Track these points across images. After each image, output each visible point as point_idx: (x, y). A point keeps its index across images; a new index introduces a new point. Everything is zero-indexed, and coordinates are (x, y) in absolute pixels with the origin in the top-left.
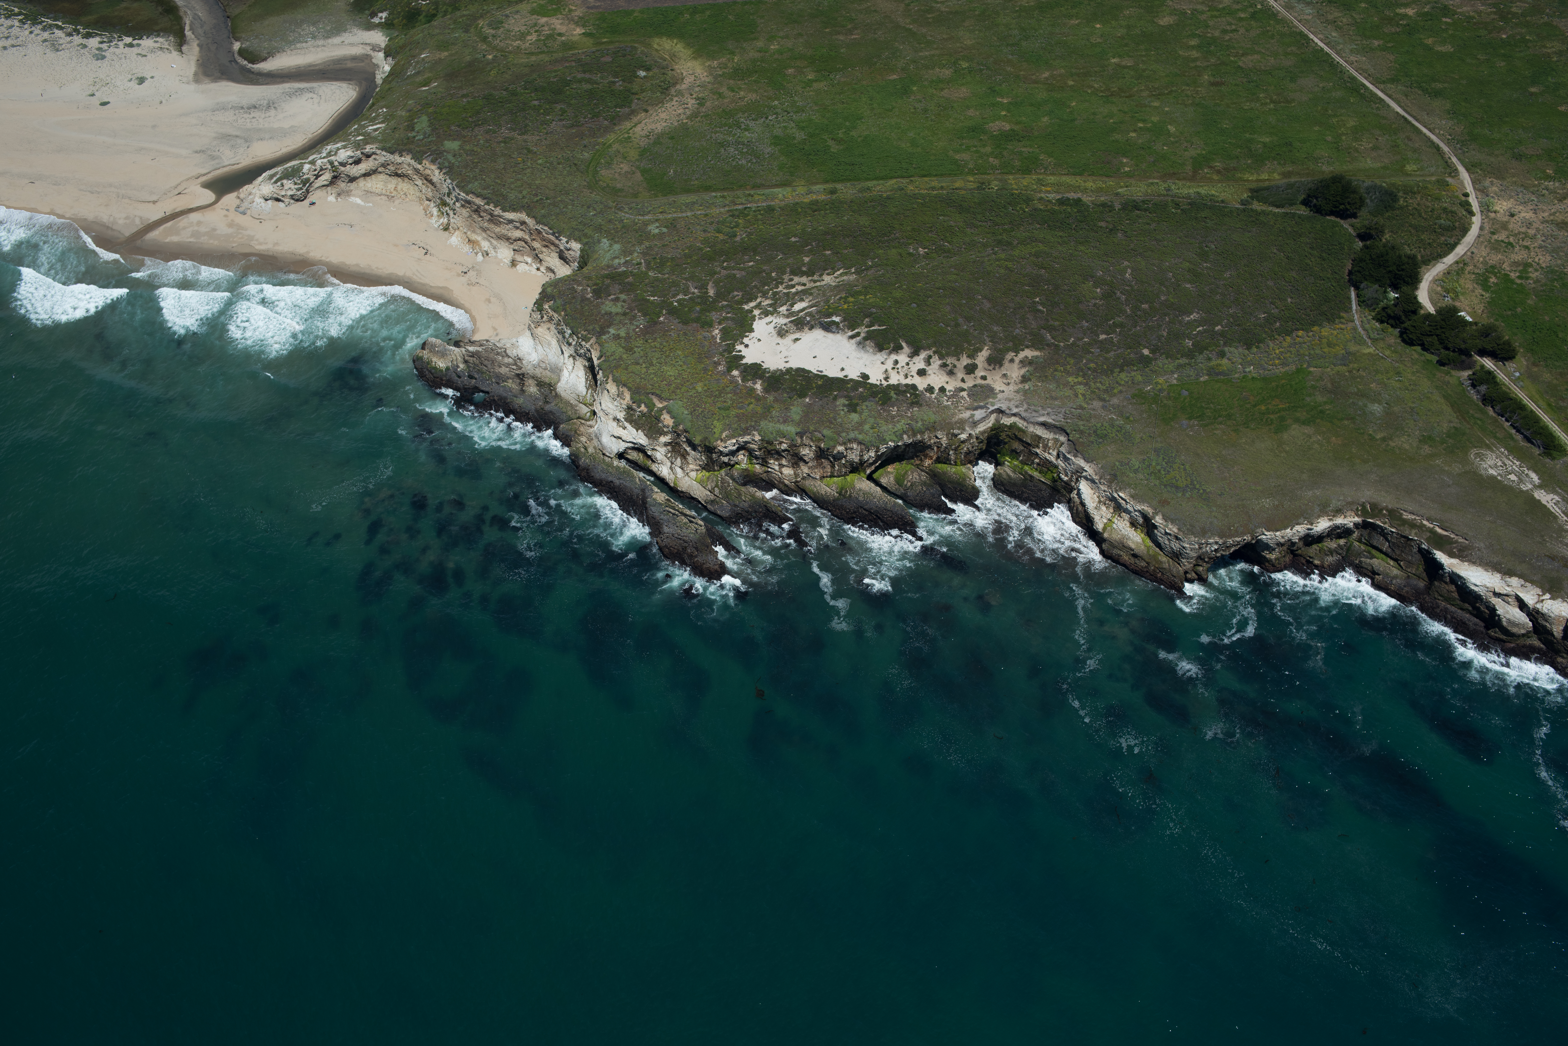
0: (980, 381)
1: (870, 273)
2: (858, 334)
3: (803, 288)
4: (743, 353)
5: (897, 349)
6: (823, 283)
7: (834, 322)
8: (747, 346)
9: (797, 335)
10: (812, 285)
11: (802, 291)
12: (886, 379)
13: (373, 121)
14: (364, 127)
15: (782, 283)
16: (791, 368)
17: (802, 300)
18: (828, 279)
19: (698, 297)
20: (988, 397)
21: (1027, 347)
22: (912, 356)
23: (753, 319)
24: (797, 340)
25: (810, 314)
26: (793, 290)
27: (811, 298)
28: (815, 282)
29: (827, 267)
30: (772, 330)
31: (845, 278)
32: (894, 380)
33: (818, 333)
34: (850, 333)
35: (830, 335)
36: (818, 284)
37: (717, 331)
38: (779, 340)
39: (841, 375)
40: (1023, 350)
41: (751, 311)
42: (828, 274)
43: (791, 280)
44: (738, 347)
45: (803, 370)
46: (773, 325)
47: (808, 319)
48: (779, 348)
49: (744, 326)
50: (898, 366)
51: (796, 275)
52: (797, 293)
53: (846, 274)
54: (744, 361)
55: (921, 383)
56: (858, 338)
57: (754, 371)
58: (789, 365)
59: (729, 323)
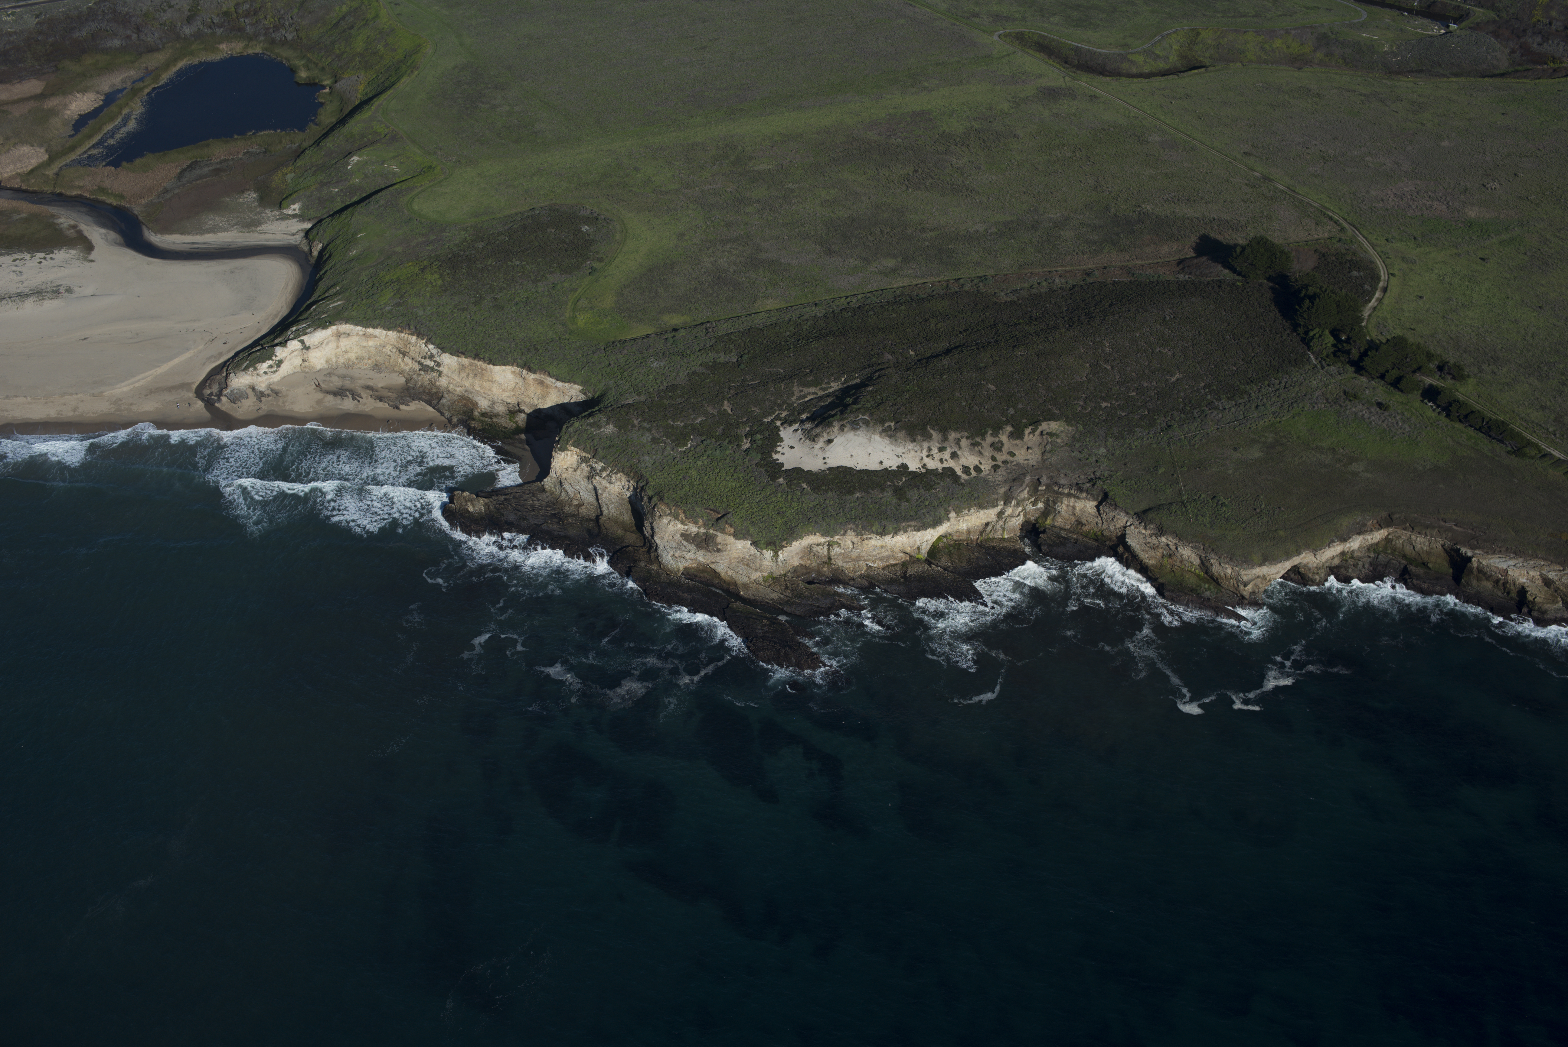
0: (1008, 457)
2: (887, 430)
3: (815, 396)
4: (781, 461)
5: (928, 437)
7: (861, 421)
8: (781, 454)
9: (828, 437)
10: (823, 393)
11: (815, 399)
12: (924, 466)
13: (331, 300)
14: (325, 305)
15: (793, 395)
16: (833, 468)
18: (836, 386)
19: (717, 417)
21: (1042, 421)
22: (942, 442)
23: (778, 429)
24: (830, 441)
26: (806, 400)
28: (824, 390)
29: (830, 375)
30: (801, 436)
32: (932, 464)
33: (850, 433)
34: (880, 429)
35: (861, 434)
36: (828, 391)
37: (747, 445)
39: (881, 468)
40: (1039, 424)
41: (773, 423)
44: (774, 456)
45: (845, 468)
46: (799, 432)
48: (814, 452)
49: (772, 437)
50: (933, 452)
51: (804, 384)
52: (811, 401)
54: (785, 468)
55: (957, 466)
56: (889, 433)
57: (798, 474)
58: (829, 465)
59: (757, 436)
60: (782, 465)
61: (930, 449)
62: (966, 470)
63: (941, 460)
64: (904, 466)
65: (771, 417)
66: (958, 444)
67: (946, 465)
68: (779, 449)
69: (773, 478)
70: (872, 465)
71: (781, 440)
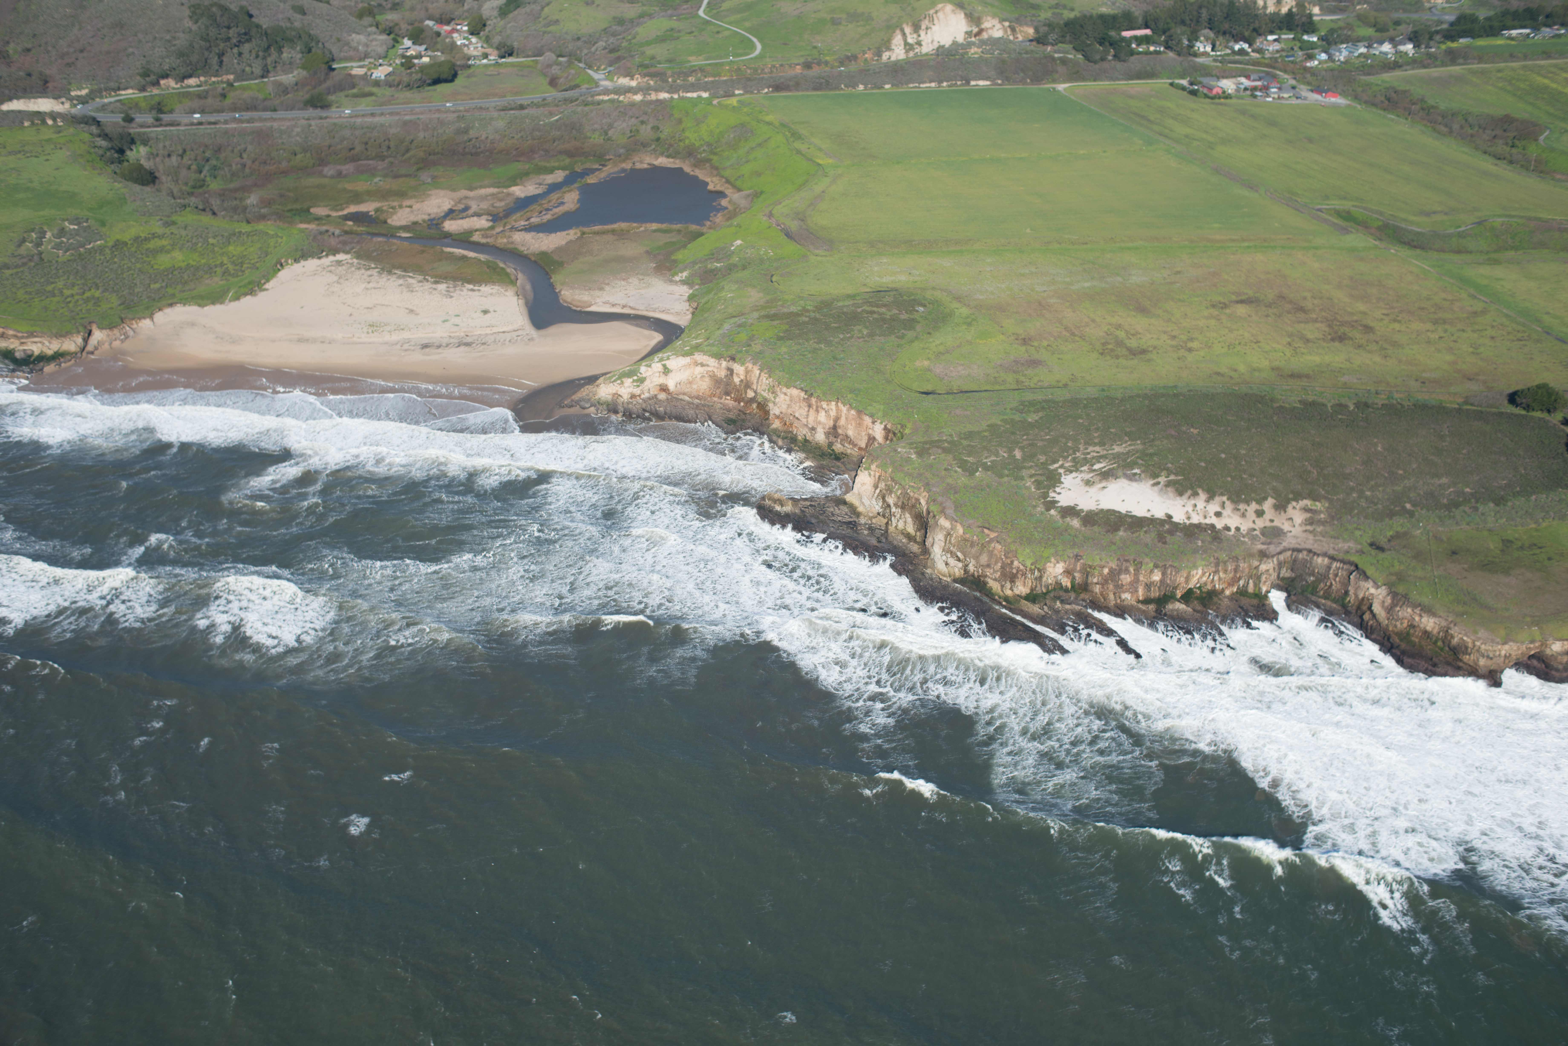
0: (1268, 524)
1: (1155, 443)
2: (1158, 483)
3: (1098, 454)
4: (1057, 499)
5: (1195, 495)
6: (1113, 451)
7: (1136, 474)
8: (1059, 493)
9: (1104, 484)
10: (1105, 452)
11: (1098, 456)
12: (1189, 518)
13: (695, 338)
14: (689, 341)
15: (1079, 451)
16: (1103, 509)
17: (1099, 462)
18: (1117, 449)
19: (1008, 459)
20: (1279, 536)
21: (1305, 498)
22: (1208, 501)
23: (1060, 474)
24: (1104, 488)
25: (1111, 470)
26: (1090, 456)
27: (1107, 460)
28: (1107, 450)
29: (1116, 439)
30: (1079, 482)
31: (1135, 446)
32: (1195, 519)
33: (1122, 483)
34: (1151, 482)
35: (1134, 484)
36: (1110, 451)
37: (1030, 483)
38: (1088, 488)
39: (1148, 515)
40: (1302, 500)
41: (1056, 469)
42: (1117, 445)
43: (1087, 448)
44: (1052, 494)
45: (1114, 511)
46: (1079, 479)
47: (1111, 473)
48: (1090, 494)
49: (1054, 480)
50: (1198, 508)
51: (1090, 445)
52: (1093, 458)
53: (1133, 444)
54: (1059, 504)
55: (1219, 524)
56: (1159, 486)
57: (1070, 511)
58: (1100, 507)
59: (1040, 478)
60: (1057, 501)
61: (1195, 506)
62: (1227, 528)
63: (1205, 517)
64: (1170, 517)
65: (1056, 465)
66: (1223, 505)
67: (1208, 521)
68: (1058, 490)
69: (1048, 510)
70: (1140, 512)
71: (1061, 483)
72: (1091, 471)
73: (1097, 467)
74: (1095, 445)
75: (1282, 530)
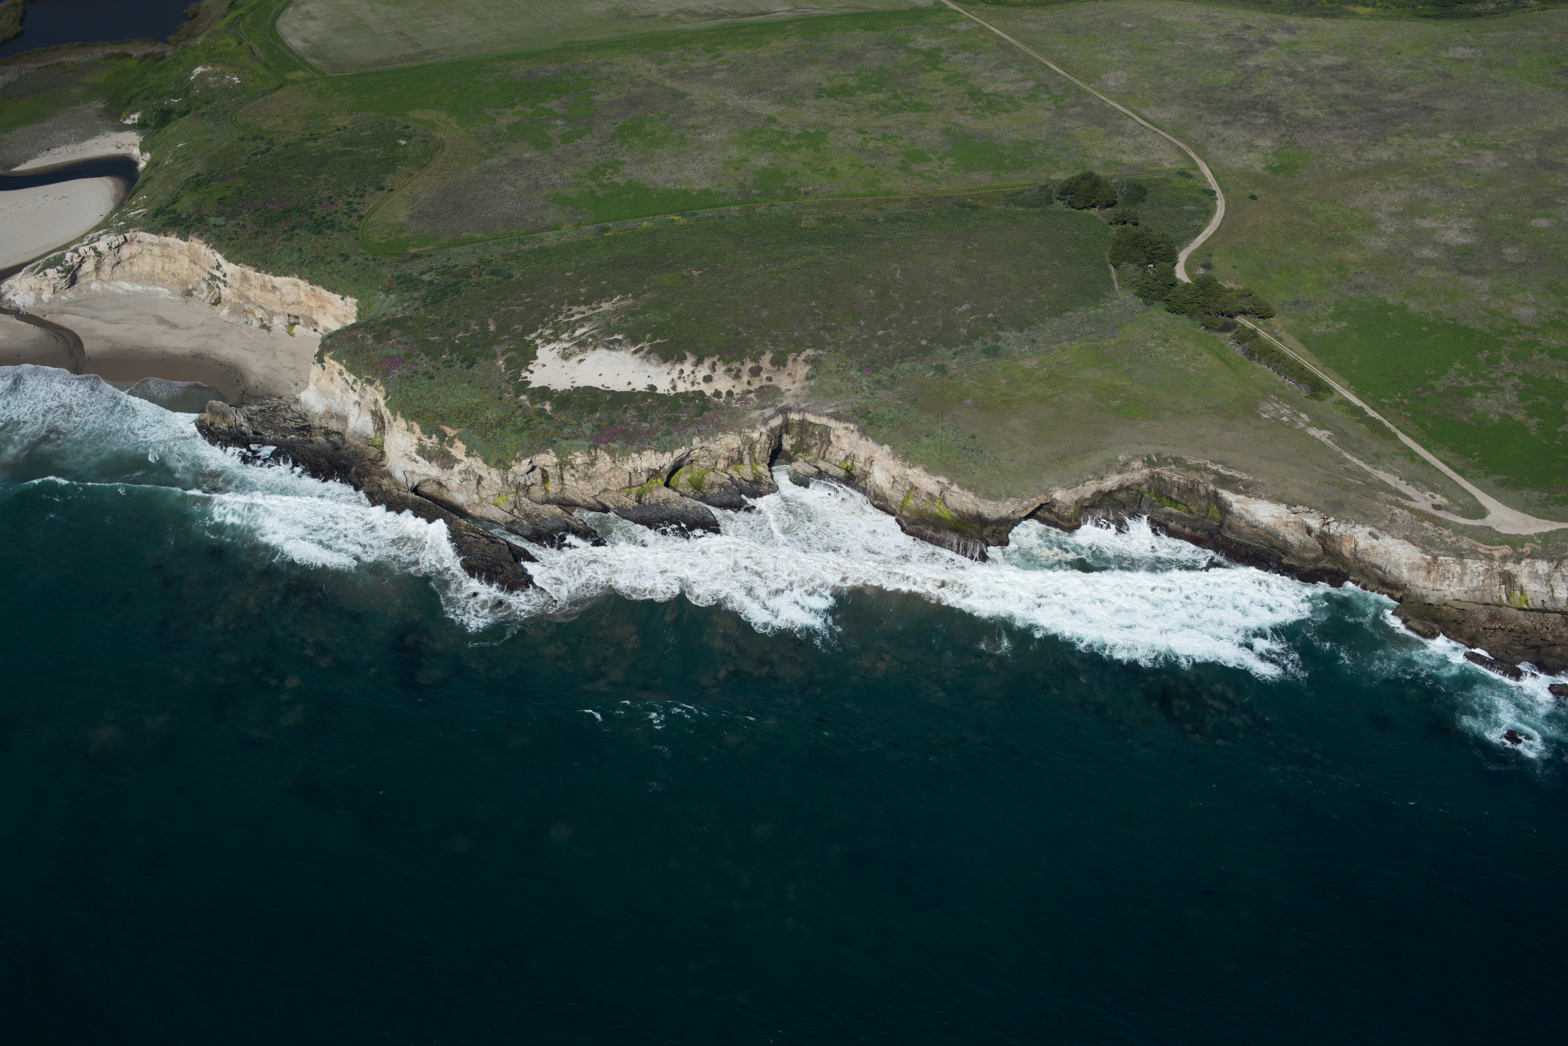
0: (765, 383)
1: (647, 295)
2: (641, 349)
3: (583, 316)
4: (529, 379)
5: (682, 359)
6: (601, 310)
7: (616, 340)
8: (532, 372)
9: (581, 357)
10: (591, 312)
11: (582, 319)
12: (674, 388)
13: (134, 208)
14: (126, 213)
15: (561, 314)
16: (579, 388)
17: (582, 326)
18: (606, 306)
19: (478, 333)
20: (775, 396)
21: (808, 347)
22: (696, 364)
23: (536, 347)
24: (581, 361)
25: (592, 336)
26: (573, 319)
27: (591, 323)
28: (593, 309)
29: (604, 295)
30: (556, 355)
31: (623, 303)
32: (681, 388)
33: (602, 353)
34: (633, 349)
35: (614, 353)
36: (597, 311)
37: (501, 362)
38: (564, 363)
39: (628, 389)
40: (805, 350)
41: (533, 341)
42: (606, 302)
43: (571, 310)
44: (524, 374)
45: (591, 388)
46: (556, 351)
47: (590, 340)
48: (565, 370)
49: (528, 355)
50: (685, 375)
51: (574, 305)
52: (577, 321)
53: (623, 299)
54: (531, 386)
55: (708, 390)
56: (642, 353)
57: (544, 393)
58: (575, 385)
59: (513, 354)
60: (529, 383)
61: (682, 371)
62: (717, 394)
63: (693, 384)
64: (653, 388)
65: (533, 335)
66: (713, 368)
67: (696, 388)
68: (530, 367)
69: (517, 396)
70: (620, 386)
71: (536, 358)
72: (572, 339)
73: (578, 333)
74: (580, 303)
75: (778, 389)
